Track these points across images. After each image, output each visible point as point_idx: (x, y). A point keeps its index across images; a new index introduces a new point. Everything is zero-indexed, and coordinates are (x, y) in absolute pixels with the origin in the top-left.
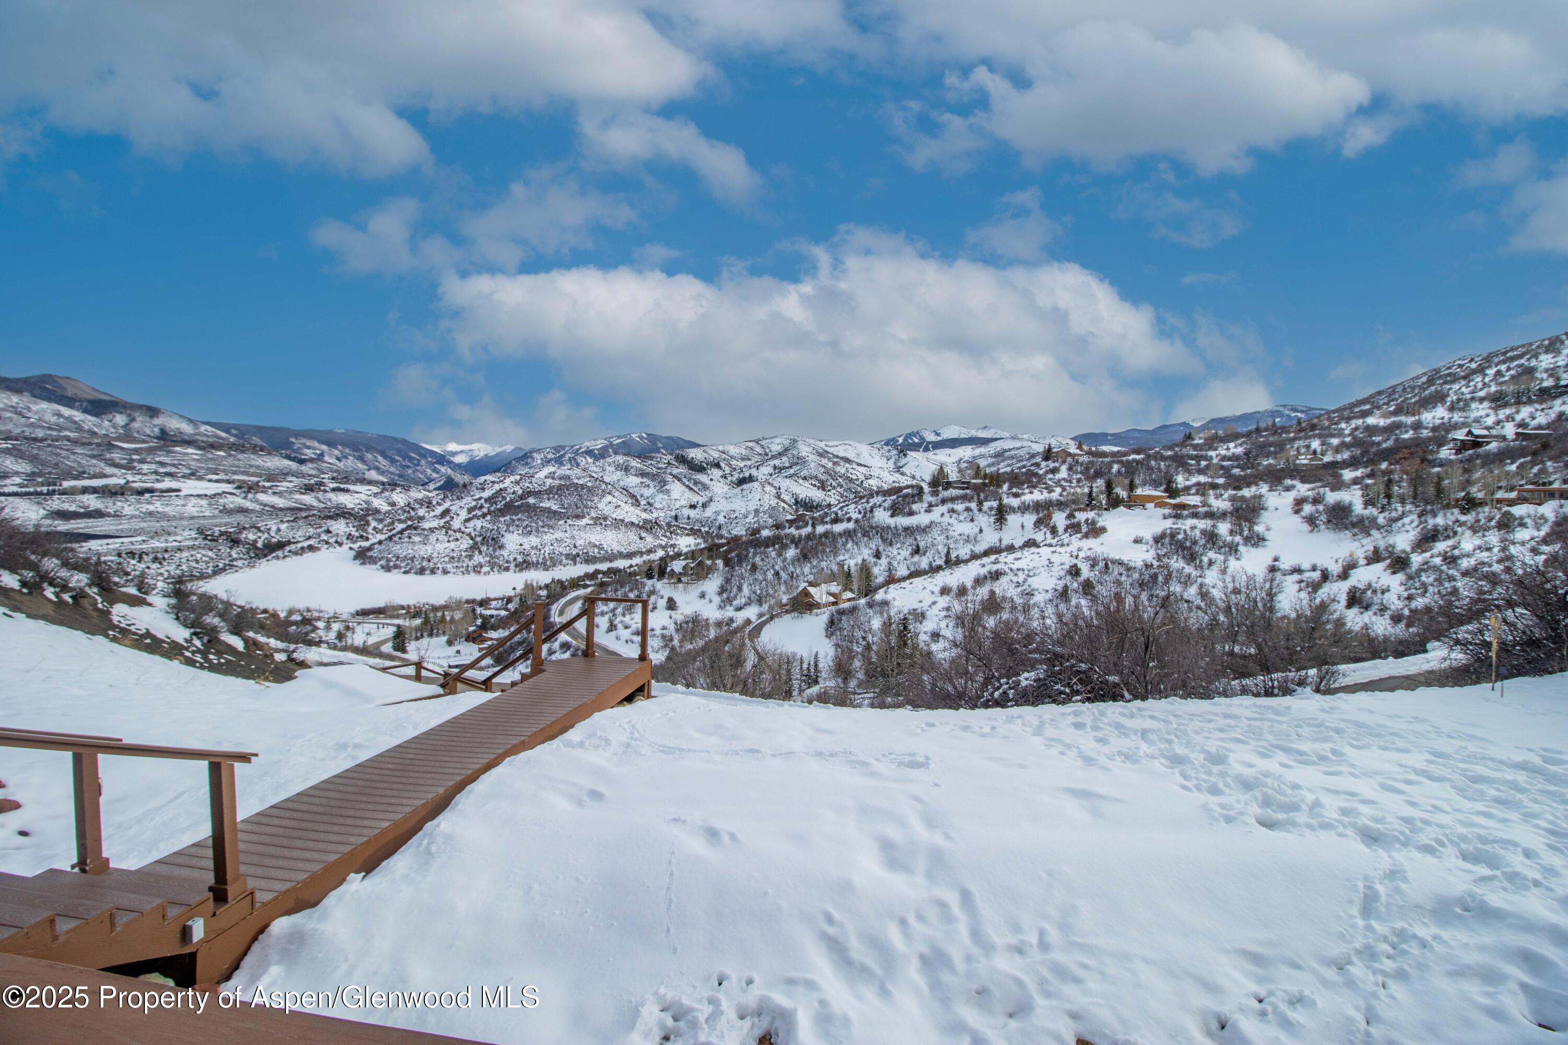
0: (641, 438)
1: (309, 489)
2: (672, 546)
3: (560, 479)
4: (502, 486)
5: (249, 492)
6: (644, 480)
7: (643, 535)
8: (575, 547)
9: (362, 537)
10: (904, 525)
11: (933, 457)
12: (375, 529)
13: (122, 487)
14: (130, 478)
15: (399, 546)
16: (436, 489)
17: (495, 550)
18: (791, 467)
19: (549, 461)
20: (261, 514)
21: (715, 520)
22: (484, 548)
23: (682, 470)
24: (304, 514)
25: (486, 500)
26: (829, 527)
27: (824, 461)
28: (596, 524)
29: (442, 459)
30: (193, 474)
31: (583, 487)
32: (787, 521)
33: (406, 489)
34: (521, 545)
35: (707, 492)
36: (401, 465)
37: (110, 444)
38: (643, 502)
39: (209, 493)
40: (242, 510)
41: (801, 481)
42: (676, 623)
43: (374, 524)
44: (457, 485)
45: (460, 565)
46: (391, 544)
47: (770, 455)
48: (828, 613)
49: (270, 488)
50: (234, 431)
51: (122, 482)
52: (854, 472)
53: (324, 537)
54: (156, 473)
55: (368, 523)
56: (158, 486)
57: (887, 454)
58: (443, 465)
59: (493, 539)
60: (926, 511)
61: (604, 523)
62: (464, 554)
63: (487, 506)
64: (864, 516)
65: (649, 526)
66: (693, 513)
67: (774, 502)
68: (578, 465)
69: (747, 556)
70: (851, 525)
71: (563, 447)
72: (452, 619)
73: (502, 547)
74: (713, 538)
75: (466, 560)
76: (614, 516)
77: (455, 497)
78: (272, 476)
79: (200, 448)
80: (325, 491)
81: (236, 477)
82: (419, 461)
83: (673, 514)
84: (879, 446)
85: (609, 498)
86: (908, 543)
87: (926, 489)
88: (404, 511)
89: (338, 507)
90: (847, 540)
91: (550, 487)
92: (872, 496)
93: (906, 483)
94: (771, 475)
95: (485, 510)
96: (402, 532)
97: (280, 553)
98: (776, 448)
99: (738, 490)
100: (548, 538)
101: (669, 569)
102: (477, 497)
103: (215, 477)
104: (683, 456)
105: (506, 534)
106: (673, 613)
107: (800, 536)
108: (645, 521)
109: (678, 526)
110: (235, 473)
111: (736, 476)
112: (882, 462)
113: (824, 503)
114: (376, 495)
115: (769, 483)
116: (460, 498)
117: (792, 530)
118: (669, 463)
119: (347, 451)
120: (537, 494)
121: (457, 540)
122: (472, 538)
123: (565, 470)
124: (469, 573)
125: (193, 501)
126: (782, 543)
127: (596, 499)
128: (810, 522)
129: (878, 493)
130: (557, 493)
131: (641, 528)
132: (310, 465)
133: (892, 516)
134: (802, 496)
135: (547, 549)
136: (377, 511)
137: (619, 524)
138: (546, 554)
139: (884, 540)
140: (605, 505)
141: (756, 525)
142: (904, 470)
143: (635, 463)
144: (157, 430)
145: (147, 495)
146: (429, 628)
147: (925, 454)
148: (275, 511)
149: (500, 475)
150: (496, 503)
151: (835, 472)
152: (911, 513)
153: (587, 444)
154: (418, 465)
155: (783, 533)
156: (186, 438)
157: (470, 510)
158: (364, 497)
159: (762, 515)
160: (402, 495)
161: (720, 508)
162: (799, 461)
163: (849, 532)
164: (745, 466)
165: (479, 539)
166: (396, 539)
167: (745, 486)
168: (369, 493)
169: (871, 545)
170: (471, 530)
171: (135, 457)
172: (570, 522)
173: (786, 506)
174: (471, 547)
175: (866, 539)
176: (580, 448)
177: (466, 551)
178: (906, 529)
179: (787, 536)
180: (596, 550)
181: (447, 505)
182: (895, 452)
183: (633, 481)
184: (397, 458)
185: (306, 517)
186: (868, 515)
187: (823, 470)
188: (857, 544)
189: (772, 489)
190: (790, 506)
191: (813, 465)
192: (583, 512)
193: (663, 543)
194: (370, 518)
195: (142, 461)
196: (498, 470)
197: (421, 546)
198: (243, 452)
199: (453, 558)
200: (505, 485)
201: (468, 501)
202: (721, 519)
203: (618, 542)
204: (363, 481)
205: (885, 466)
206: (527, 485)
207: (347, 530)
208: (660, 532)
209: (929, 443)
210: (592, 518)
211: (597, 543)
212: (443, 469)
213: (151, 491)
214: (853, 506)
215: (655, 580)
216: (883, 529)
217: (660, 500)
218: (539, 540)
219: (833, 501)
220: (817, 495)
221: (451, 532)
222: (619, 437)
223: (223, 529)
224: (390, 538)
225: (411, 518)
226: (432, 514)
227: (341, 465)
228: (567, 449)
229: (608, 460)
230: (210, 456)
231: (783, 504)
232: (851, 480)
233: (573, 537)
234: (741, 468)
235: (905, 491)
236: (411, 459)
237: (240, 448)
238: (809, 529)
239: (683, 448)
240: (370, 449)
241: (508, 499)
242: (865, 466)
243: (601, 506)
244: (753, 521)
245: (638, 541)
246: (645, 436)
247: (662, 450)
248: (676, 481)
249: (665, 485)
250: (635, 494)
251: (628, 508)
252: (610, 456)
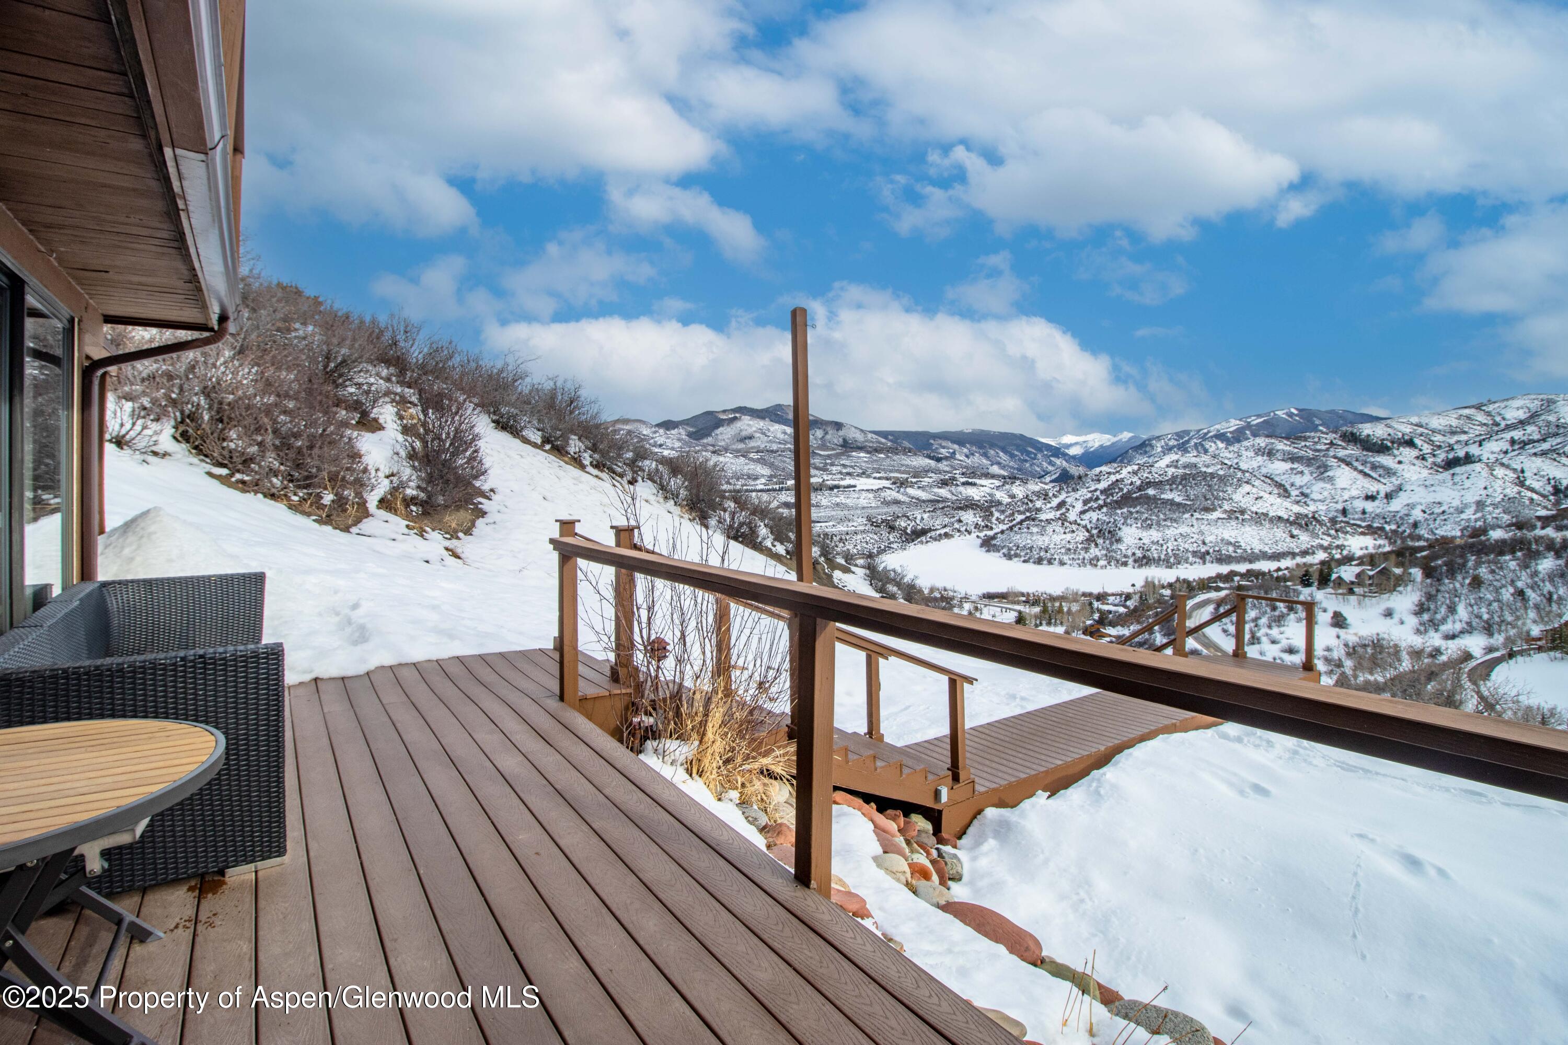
0: (1291, 415)
1: (944, 483)
2: (1338, 547)
3: (1185, 467)
4: (1118, 477)
5: (901, 487)
6: (1296, 465)
7: (1295, 532)
8: (1204, 543)
9: (987, 526)
12: (997, 519)
13: (821, 485)
14: (826, 478)
15: (1018, 536)
16: (1051, 481)
17: (1111, 544)
19: (1170, 449)
20: (909, 505)
21: (1407, 515)
22: (1100, 541)
23: (1352, 451)
24: (941, 506)
25: (1102, 492)
28: (1230, 518)
29: (1057, 452)
30: (863, 473)
31: (1212, 475)
32: (1540, 519)
33: (1025, 482)
34: (1140, 539)
35: (1393, 479)
36: (1020, 459)
38: (1294, 493)
39: (875, 488)
40: (897, 502)
42: (1346, 645)
43: (997, 514)
44: (1072, 477)
45: (1076, 557)
46: (1012, 534)
47: (1503, 424)
49: (916, 483)
50: (890, 437)
51: (821, 480)
53: (956, 526)
54: (841, 473)
55: (992, 514)
56: (842, 483)
58: (1059, 458)
59: (1110, 532)
61: (1241, 517)
62: (1080, 546)
63: (1103, 497)
65: (1303, 522)
66: (1369, 506)
67: (1511, 491)
68: (1206, 451)
69: (1464, 565)
71: (1187, 432)
72: (1069, 609)
73: (1119, 541)
74: (1404, 540)
75: (1082, 552)
76: (1254, 509)
77: (1070, 489)
78: (919, 473)
79: (868, 452)
80: (957, 485)
81: (892, 475)
82: (1036, 455)
83: (1340, 506)
85: (1247, 488)
88: (1023, 503)
89: (967, 499)
91: (1173, 477)
94: (1506, 453)
95: (1101, 502)
96: (1021, 522)
97: (923, 539)
99: (1446, 475)
100: (1171, 532)
101: (1334, 576)
102: (1093, 488)
103: (878, 475)
104: (1352, 434)
105: (1124, 527)
106: (1342, 632)
108: (1298, 516)
109: (1347, 523)
110: (891, 471)
111: (1441, 456)
114: (998, 488)
115: (1503, 465)
116: (1075, 490)
118: (1331, 444)
119: (974, 448)
120: (1158, 485)
121: (1073, 531)
122: (1088, 531)
123: (1190, 458)
124: (1085, 566)
125: (864, 494)
126: (1529, 549)
127: (1230, 490)
130: (1180, 483)
131: (1292, 523)
132: (945, 463)
135: (1169, 544)
136: (999, 503)
137: (1260, 518)
138: (1169, 551)
140: (1241, 497)
141: (1480, 523)
143: (1282, 446)
144: (841, 440)
145: (836, 490)
146: (1047, 616)
148: (919, 502)
149: (1116, 465)
150: (1112, 495)
153: (1218, 427)
154: (1035, 459)
156: (859, 444)
157: (1086, 502)
158: (987, 490)
159: (1490, 509)
160: (1021, 488)
161: (1414, 499)
164: (1458, 442)
165: (1095, 532)
166: (1016, 529)
167: (1458, 470)
168: (992, 486)
170: (1087, 522)
171: (828, 461)
172: (1197, 515)
173: (1535, 497)
174: (1087, 540)
176: (1209, 432)
177: (1082, 543)
179: (1538, 539)
180: (1231, 549)
181: (1062, 497)
183: (1279, 467)
184: (1016, 453)
185: (943, 508)
189: (1508, 473)
190: (1544, 497)
192: (1213, 504)
193: (1325, 544)
194: (993, 509)
195: (832, 464)
196: (1112, 461)
197: (1039, 537)
198: (897, 454)
199: (1069, 549)
200: (1122, 476)
201: (1084, 493)
202: (1417, 514)
203: (1260, 540)
204: (987, 475)
206: (1145, 475)
207: (975, 520)
208: (1320, 530)
210: (1225, 511)
211: (1233, 541)
212: (1058, 462)
213: (837, 487)
215: (1314, 589)
218: (1160, 534)
221: (1066, 524)
222: (1259, 416)
223: (884, 517)
224: (1011, 528)
225: (1029, 510)
226: (1049, 506)
227: (969, 461)
228: (1192, 434)
229: (1245, 443)
230: (875, 458)
231: (1529, 494)
233: (1201, 533)
234: (1450, 445)
236: (1028, 453)
237: (894, 451)
239: (1352, 423)
240: (993, 446)
241: (1125, 491)
243: (1237, 497)
244: (1473, 517)
245: (1288, 539)
246: (1295, 412)
247: (1321, 428)
248: (1343, 466)
249: (1326, 471)
250: (1283, 482)
251: (1274, 499)
252: (1247, 439)
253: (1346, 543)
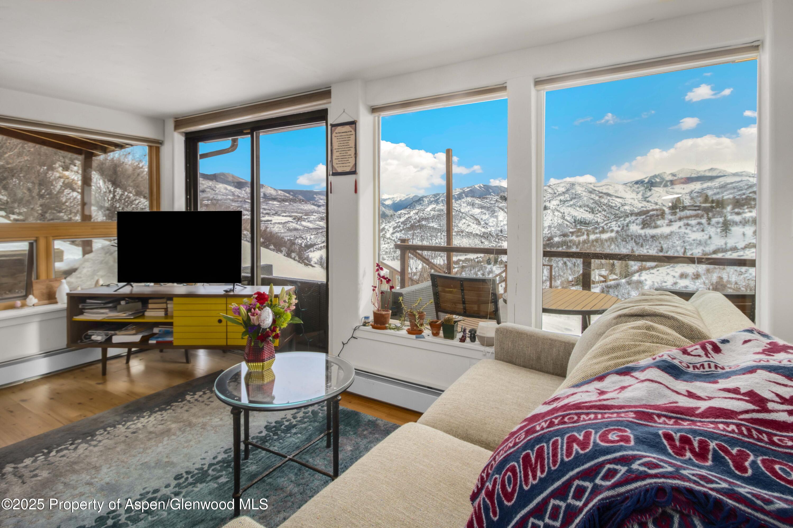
0: (480, 187)
1: (322, 219)
3: (438, 211)
4: (409, 215)
5: (298, 221)
6: (483, 210)
7: (483, 241)
10: (651, 234)
11: (671, 190)
18: (571, 200)
19: (431, 202)
20: (303, 231)
23: (504, 204)
24: (321, 231)
25: (402, 223)
26: (598, 235)
27: (593, 196)
28: (457, 235)
30: (276, 213)
32: (571, 232)
37: (245, 201)
38: (482, 223)
39: (283, 221)
40: (296, 229)
41: (578, 208)
44: (387, 216)
45: (390, 256)
47: (557, 193)
48: (600, 287)
49: (307, 219)
50: (291, 193)
52: (614, 202)
57: (637, 190)
60: (667, 225)
61: (462, 234)
62: (392, 250)
63: (402, 226)
64: (623, 229)
65: (486, 236)
67: (560, 221)
70: (613, 235)
71: (439, 194)
75: (393, 253)
76: (467, 230)
77: (387, 222)
78: (308, 213)
79: (279, 201)
81: (293, 214)
83: (499, 229)
84: (631, 185)
85: (464, 221)
86: (654, 246)
87: (667, 211)
90: (611, 243)
91: (433, 215)
92: (627, 216)
93: (651, 208)
94: (558, 205)
95: (401, 228)
97: (312, 249)
98: (561, 189)
100: (432, 242)
101: (499, 259)
102: (397, 221)
103: (285, 214)
104: (504, 196)
107: (579, 241)
108: (484, 233)
109: (502, 236)
110: (292, 212)
112: (634, 195)
113: (593, 221)
115: (557, 210)
116: (389, 222)
117: (574, 238)
118: (497, 201)
120: (426, 219)
121: (388, 243)
123: (440, 207)
124: (394, 260)
125: (277, 225)
126: (568, 245)
127: (457, 221)
128: (586, 233)
129: (631, 214)
130: (436, 219)
131: (482, 237)
132: (322, 208)
133: (642, 228)
134: (579, 218)
137: (469, 235)
139: (637, 244)
140: (462, 225)
141: (549, 235)
142: (649, 199)
143: (477, 201)
147: (665, 189)
148: (309, 230)
149: (408, 210)
150: (406, 224)
151: (601, 202)
152: (656, 227)
155: (568, 239)
156: (273, 197)
157: (394, 228)
159: (553, 229)
162: (576, 197)
163: (612, 239)
169: (628, 247)
170: (395, 238)
172: (443, 234)
173: (568, 223)
175: (624, 243)
177: (393, 249)
178: (653, 237)
179: (571, 241)
181: (383, 226)
182: (642, 188)
183: (476, 211)
185: (322, 232)
186: (625, 228)
187: (592, 201)
188: (618, 246)
189: (559, 213)
190: (571, 223)
191: (585, 198)
193: (495, 245)
196: (406, 208)
198: (295, 202)
199: (387, 252)
200: (411, 215)
201: (393, 224)
203: (469, 244)
205: (635, 197)
206: (421, 215)
208: (492, 239)
209: (667, 181)
210: (455, 232)
214: (615, 223)
215: (492, 265)
216: (636, 236)
217: (492, 221)
219: (599, 220)
220: (588, 216)
221: (385, 239)
222: (468, 188)
223: (288, 238)
228: (441, 195)
229: (463, 200)
231: (566, 222)
232: (611, 207)
235: (651, 213)
237: (294, 200)
238: (585, 237)
239: (504, 192)
241: (412, 222)
242: (621, 198)
243: (460, 225)
244: (547, 232)
245: (480, 244)
246: (482, 186)
247: (492, 194)
248: (501, 211)
249: (494, 213)
250: (478, 218)
251: (474, 226)
252: (463, 198)
253: (502, 245)
